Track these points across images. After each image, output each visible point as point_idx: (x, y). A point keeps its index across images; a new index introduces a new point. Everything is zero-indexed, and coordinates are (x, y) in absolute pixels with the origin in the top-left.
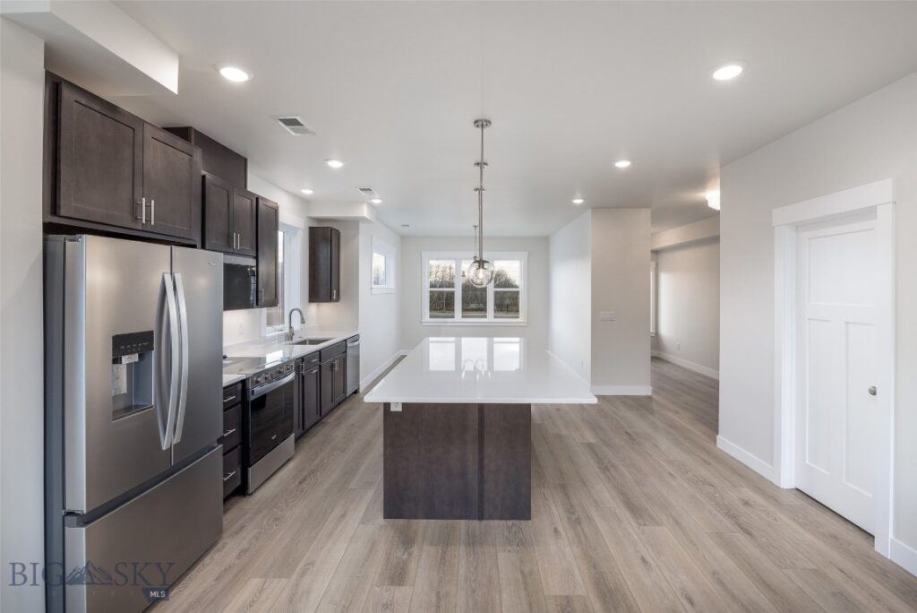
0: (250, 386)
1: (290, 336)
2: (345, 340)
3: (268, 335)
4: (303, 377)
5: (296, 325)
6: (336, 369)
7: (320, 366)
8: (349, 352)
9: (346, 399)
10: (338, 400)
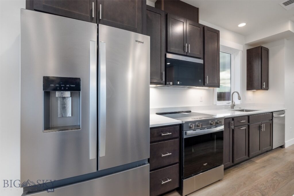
0: (185, 128)
1: (233, 106)
2: (272, 112)
3: (217, 104)
4: (233, 130)
5: (237, 102)
6: (263, 129)
7: (249, 126)
8: (275, 120)
9: (272, 149)
10: (264, 149)
